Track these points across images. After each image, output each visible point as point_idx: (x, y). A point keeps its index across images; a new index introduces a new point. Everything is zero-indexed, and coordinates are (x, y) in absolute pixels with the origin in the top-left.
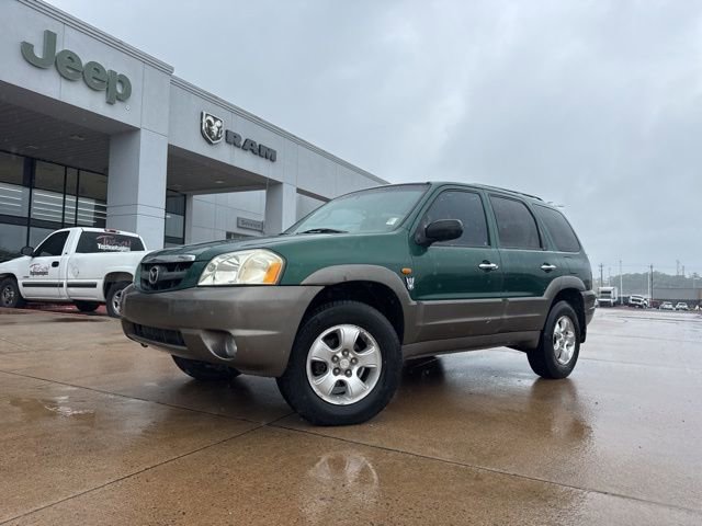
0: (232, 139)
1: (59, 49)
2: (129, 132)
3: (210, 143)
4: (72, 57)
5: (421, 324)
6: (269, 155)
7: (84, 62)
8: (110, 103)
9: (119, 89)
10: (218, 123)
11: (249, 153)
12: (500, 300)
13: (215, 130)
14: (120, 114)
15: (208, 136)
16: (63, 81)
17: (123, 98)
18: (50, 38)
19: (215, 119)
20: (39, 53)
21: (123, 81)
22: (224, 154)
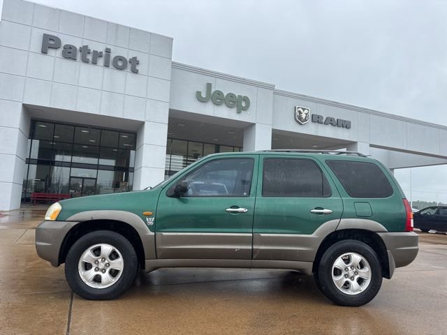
0: (317, 119)
1: (213, 91)
2: (251, 126)
4: (219, 93)
6: (346, 125)
7: (225, 94)
8: (239, 112)
9: (244, 104)
10: (306, 111)
11: (330, 125)
13: (304, 116)
14: (244, 117)
15: (300, 120)
16: (216, 107)
17: (245, 109)
18: (209, 86)
19: (304, 109)
20: (204, 95)
21: (246, 99)
22: (311, 129)
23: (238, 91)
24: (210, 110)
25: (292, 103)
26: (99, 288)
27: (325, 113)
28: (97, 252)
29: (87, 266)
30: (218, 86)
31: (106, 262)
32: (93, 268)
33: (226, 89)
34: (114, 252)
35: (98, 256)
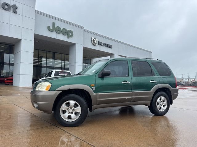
0: (100, 44)
1: (56, 26)
2: (73, 45)
3: (94, 45)
4: (59, 28)
5: (99, 100)
6: (110, 47)
7: (62, 29)
8: (68, 38)
9: (70, 34)
10: (96, 40)
11: (105, 47)
12: (131, 92)
13: (95, 42)
15: (94, 44)
16: (57, 34)
17: (71, 36)
18: (54, 24)
19: (95, 39)
20: (51, 28)
21: (71, 32)
22: (98, 48)
23: (68, 28)
24: (54, 35)
25: (91, 36)
26: (71, 121)
27: (103, 41)
28: (68, 104)
29: (64, 112)
30: (58, 24)
31: (73, 109)
32: (67, 112)
33: (62, 26)
34: (76, 104)
35: (68, 106)
